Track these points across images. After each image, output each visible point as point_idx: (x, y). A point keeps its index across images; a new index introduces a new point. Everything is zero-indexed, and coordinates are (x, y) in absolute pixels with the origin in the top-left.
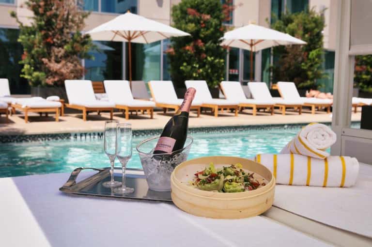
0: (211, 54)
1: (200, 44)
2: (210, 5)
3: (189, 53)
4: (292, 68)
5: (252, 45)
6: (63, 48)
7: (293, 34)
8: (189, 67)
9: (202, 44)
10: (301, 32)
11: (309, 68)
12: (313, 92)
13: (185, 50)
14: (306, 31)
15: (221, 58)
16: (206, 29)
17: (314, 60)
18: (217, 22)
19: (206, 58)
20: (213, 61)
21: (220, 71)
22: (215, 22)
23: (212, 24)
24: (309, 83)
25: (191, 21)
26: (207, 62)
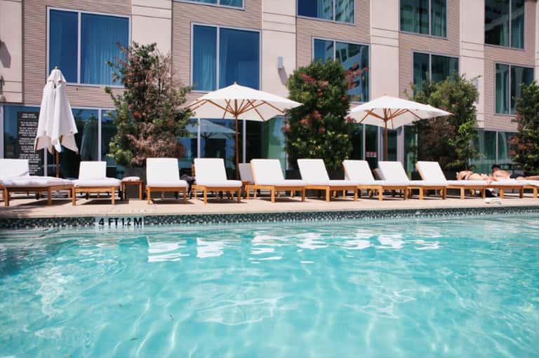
0: (332, 128)
1: (317, 115)
2: (329, 71)
3: (305, 127)
4: (437, 146)
5: (386, 120)
6: (152, 122)
7: (436, 104)
8: (304, 144)
9: (319, 115)
10: (446, 101)
11: (457, 144)
12: (463, 173)
13: (300, 123)
14: (452, 100)
15: (344, 133)
16: (324, 98)
17: (464, 134)
18: (337, 90)
19: (326, 132)
20: (334, 136)
21: (344, 148)
22: (335, 89)
23: (331, 91)
24: (458, 162)
25: (305, 90)
26: (327, 138)
